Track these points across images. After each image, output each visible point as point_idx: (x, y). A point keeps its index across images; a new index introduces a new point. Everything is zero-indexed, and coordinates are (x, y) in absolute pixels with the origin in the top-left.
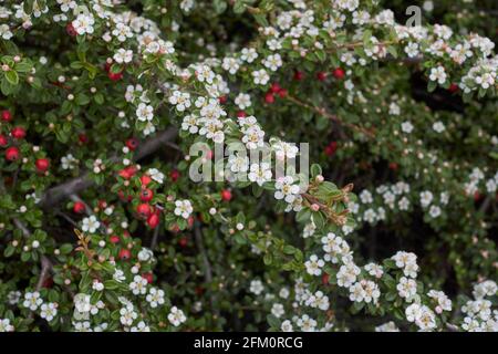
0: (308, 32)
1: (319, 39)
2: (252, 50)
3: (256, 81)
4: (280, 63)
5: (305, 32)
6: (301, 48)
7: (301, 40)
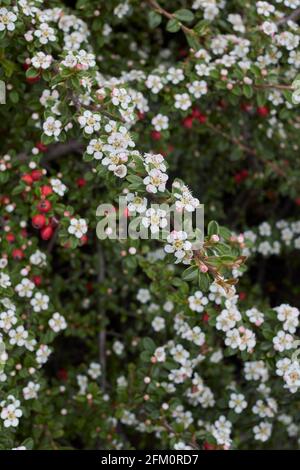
0: (240, 64)
1: (249, 74)
2: (180, 71)
3: (177, 105)
4: (204, 91)
5: (236, 64)
6: (230, 80)
7: (230, 70)
